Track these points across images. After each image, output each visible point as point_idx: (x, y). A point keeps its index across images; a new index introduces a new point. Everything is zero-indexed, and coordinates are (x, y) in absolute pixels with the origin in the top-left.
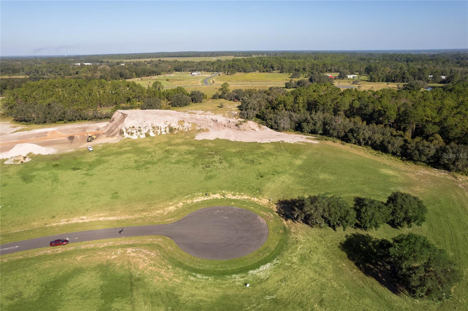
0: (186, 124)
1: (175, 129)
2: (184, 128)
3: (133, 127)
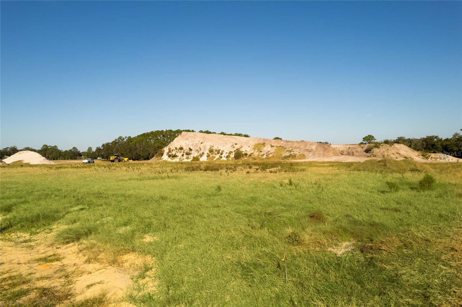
0: (267, 149)
1: (246, 154)
2: (262, 153)
3: (181, 149)
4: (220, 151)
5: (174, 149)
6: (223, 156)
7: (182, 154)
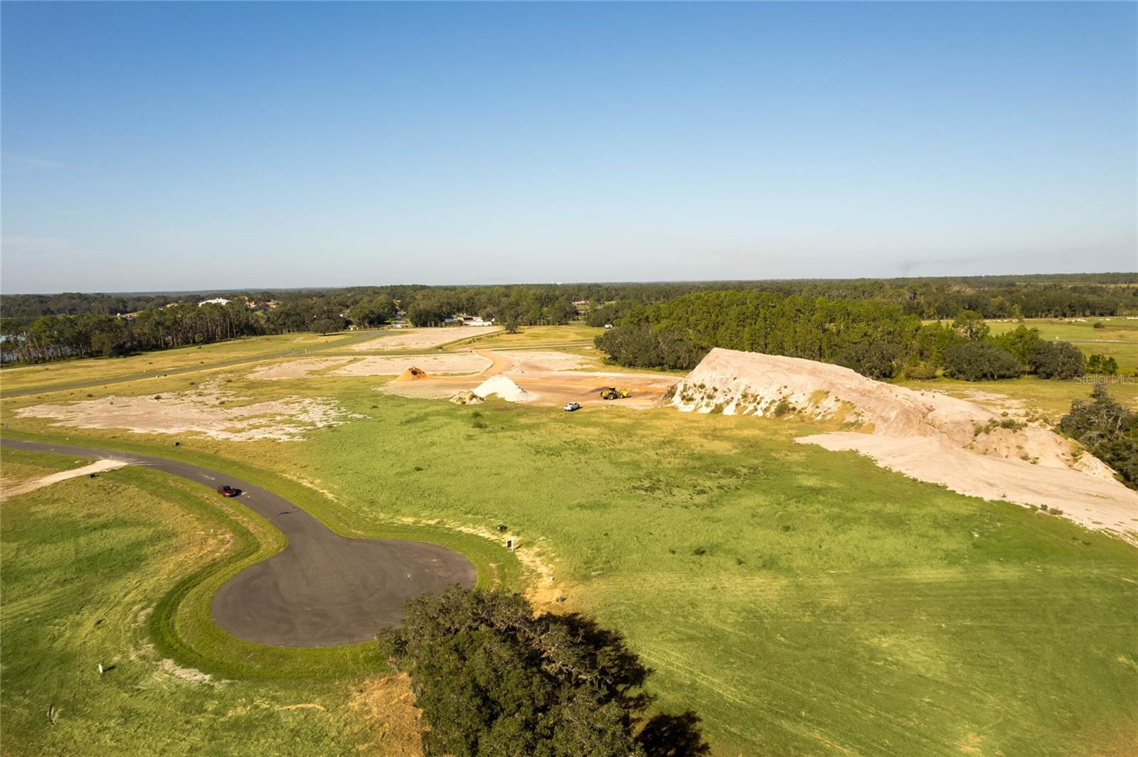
0: (829, 403)
1: (794, 409)
3: (702, 386)
4: (758, 398)
5: (692, 386)
6: (759, 407)
7: (701, 395)
